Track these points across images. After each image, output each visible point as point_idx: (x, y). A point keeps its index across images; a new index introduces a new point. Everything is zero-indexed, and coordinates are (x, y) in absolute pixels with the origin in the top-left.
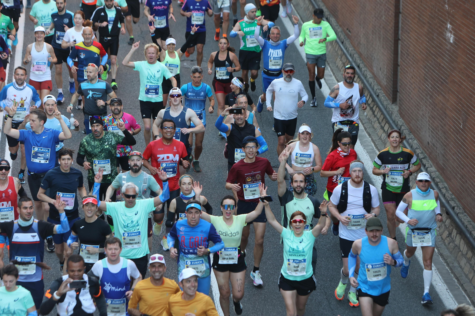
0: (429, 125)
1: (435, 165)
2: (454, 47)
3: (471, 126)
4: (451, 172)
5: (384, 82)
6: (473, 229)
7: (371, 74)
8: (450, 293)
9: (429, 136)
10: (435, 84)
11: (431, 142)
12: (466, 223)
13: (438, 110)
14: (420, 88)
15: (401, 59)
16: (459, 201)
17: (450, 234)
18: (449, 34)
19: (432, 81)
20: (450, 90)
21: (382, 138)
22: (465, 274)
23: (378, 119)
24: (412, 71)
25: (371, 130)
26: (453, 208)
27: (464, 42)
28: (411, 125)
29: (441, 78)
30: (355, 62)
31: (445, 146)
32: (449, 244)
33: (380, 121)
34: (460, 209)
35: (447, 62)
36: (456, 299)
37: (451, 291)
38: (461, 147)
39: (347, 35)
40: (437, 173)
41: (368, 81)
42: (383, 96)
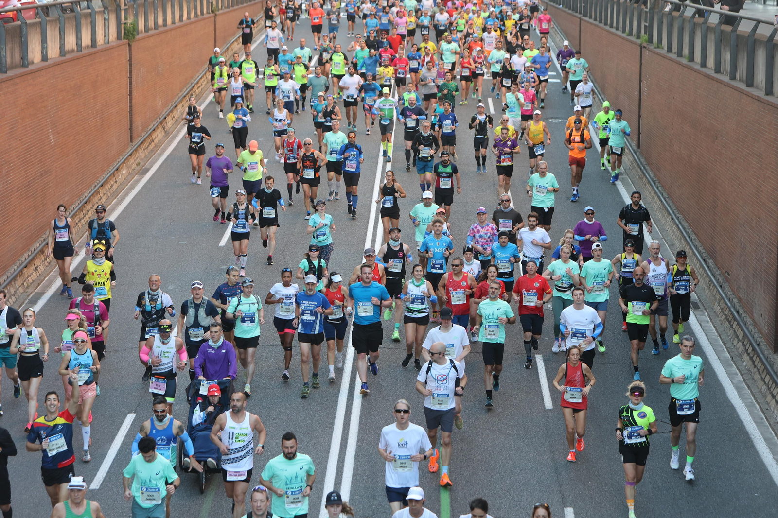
5: (765, 330)
7: (751, 321)
21: (763, 390)
23: (758, 370)
25: (750, 382)
30: (734, 307)
33: (761, 372)
39: (726, 278)
41: (748, 329)
42: (765, 345)
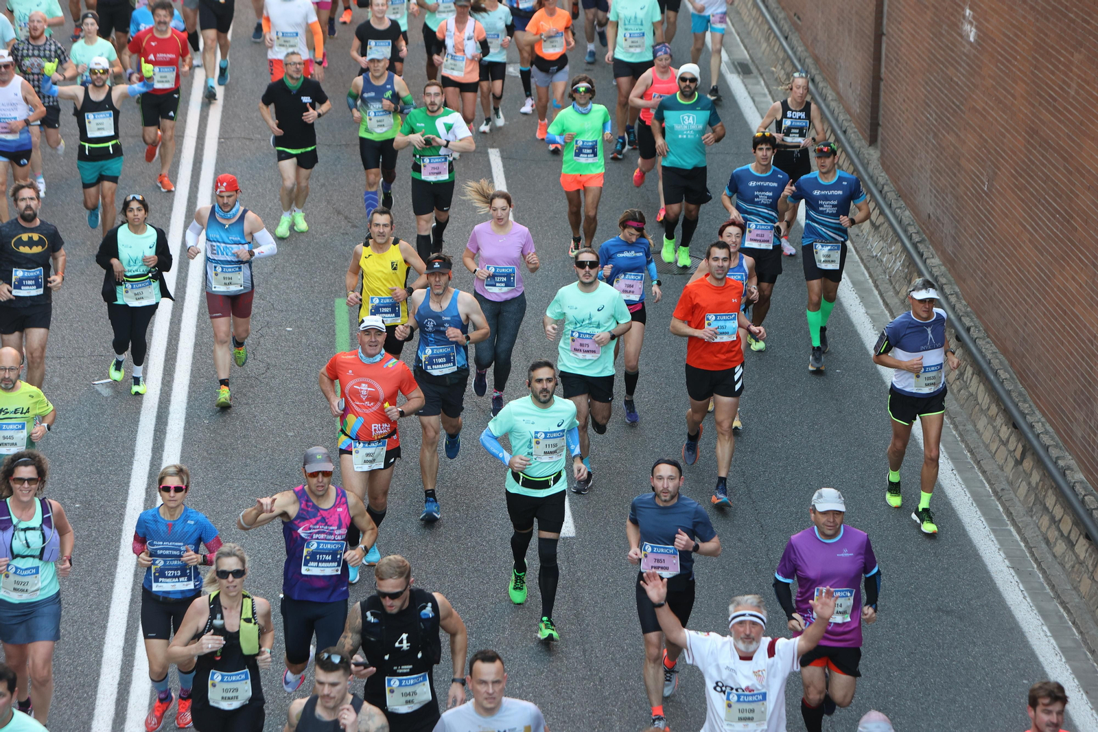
0: (931, 184)
1: (939, 253)
2: (976, 49)
3: (1001, 186)
4: (966, 268)
5: (856, 108)
6: (1000, 367)
7: (834, 94)
8: (958, 477)
9: (931, 204)
10: (942, 113)
11: (933, 214)
12: (989, 356)
13: (946, 158)
14: (917, 120)
15: (886, 68)
16: (979, 317)
17: (962, 374)
18: (967, 27)
19: (936, 107)
20: (968, 124)
22: (984, 443)
24: (904, 89)
26: (968, 330)
27: (994, 42)
28: (900, 183)
29: (953, 103)
31: (958, 222)
32: (959, 391)
34: (979, 331)
35: (963, 75)
36: (968, 487)
37: (960, 472)
38: (984, 222)
39: (794, 24)
40: (943, 268)
41: (828, 106)
42: (855, 132)
